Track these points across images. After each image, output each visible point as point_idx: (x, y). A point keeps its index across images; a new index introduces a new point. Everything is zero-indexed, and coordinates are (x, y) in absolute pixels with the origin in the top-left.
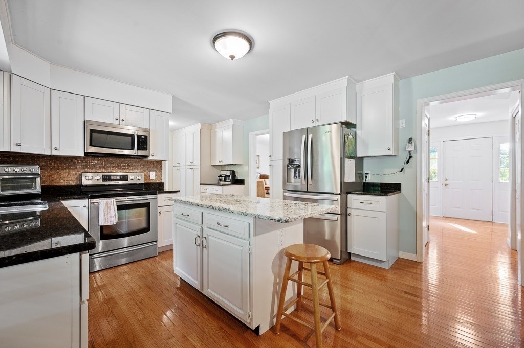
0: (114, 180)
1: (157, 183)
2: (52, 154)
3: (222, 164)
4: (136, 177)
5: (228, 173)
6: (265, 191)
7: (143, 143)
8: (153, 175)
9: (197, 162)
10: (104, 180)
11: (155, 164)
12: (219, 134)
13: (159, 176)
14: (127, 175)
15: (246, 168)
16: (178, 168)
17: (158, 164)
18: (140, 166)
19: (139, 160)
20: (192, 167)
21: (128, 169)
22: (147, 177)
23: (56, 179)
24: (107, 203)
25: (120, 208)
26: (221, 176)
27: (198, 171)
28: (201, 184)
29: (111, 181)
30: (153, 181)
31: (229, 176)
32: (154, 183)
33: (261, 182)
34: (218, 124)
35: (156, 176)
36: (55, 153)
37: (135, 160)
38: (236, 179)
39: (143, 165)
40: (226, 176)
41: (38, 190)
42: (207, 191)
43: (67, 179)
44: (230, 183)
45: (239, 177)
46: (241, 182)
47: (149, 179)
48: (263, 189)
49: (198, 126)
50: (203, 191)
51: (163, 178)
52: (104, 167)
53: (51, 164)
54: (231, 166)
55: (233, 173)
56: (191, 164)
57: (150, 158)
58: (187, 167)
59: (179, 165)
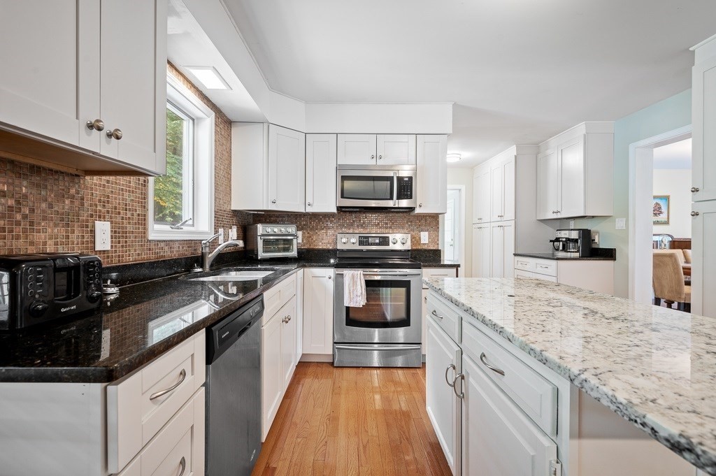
0: (372, 244)
1: (431, 250)
2: (307, 211)
3: (559, 216)
4: (399, 240)
5: (574, 235)
6: (683, 278)
7: (405, 188)
8: (425, 237)
9: (510, 214)
10: (361, 243)
11: (429, 220)
12: (554, 162)
13: (435, 239)
14: (388, 237)
15: (620, 224)
16: (479, 225)
17: (433, 220)
18: (407, 223)
19: (405, 214)
20: (500, 224)
21: (390, 228)
22: (415, 240)
23: (314, 241)
24: (353, 276)
25: (370, 284)
26: (557, 240)
27: (510, 231)
28: (515, 255)
29: (369, 245)
30: (425, 247)
31: (576, 241)
32: (426, 250)
33: (671, 256)
34: (553, 142)
35: (429, 238)
36: (310, 210)
37: (401, 214)
38: (594, 246)
39: (411, 222)
40: (568, 240)
41: (294, 253)
42: (527, 268)
43: (324, 240)
44: (577, 255)
45: (601, 242)
46: (609, 254)
47: (420, 244)
48: (677, 273)
49: (512, 151)
50: (519, 266)
51: (440, 242)
52: (362, 226)
53: (311, 223)
54: (581, 220)
55: (586, 235)
56: (499, 219)
57: (418, 211)
58: (493, 224)
59: (480, 221)
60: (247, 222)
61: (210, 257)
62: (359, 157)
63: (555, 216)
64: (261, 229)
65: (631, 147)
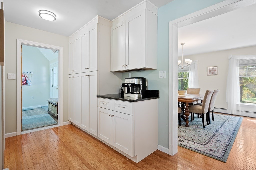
3: (127, 69)
5: (137, 82)
9: (94, 67)
16: (73, 76)
20: (87, 74)
27: (95, 79)
28: (98, 96)
31: (138, 86)
42: (107, 106)
45: (150, 87)
46: (155, 94)
49: (95, 20)
50: (101, 105)
55: (144, 81)
56: (86, 70)
58: (82, 74)
59: (73, 73)
63: (124, 69)
65: (171, 23)
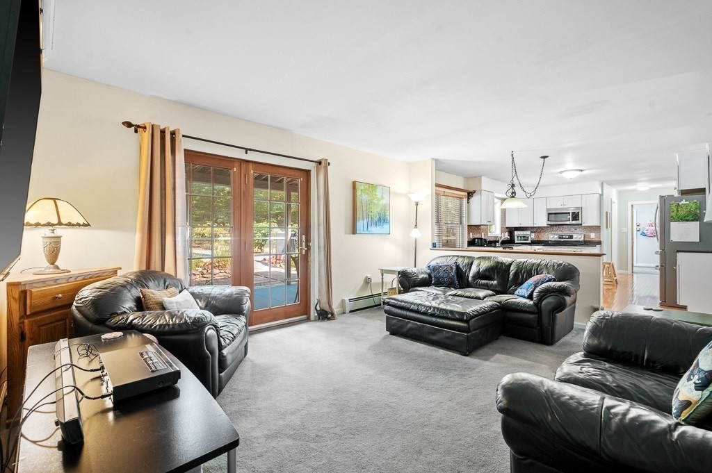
0: (565, 238)
4: (578, 236)
7: (576, 216)
8: (592, 235)
10: (559, 238)
11: (594, 228)
13: (598, 237)
14: (573, 236)
17: (597, 228)
18: (580, 230)
19: (578, 226)
22: (588, 236)
23: (539, 237)
29: (563, 239)
30: (593, 240)
35: (595, 236)
36: (535, 226)
37: (576, 226)
39: (582, 229)
41: (529, 241)
47: (590, 238)
51: (601, 238)
52: (560, 231)
53: (537, 230)
57: (583, 225)
60: (511, 231)
61: (500, 241)
62: (556, 205)
64: (516, 233)
